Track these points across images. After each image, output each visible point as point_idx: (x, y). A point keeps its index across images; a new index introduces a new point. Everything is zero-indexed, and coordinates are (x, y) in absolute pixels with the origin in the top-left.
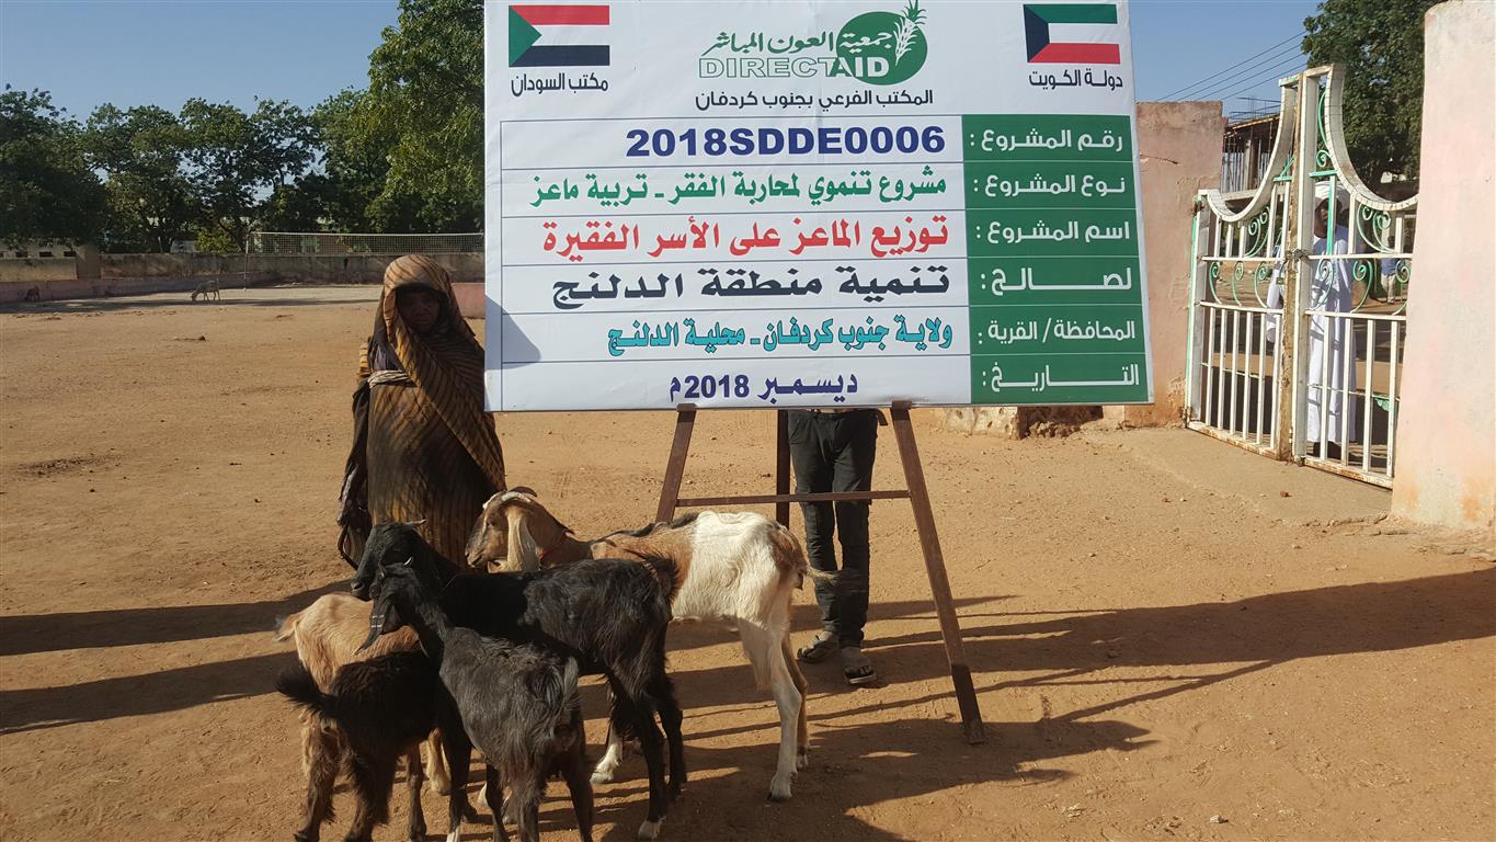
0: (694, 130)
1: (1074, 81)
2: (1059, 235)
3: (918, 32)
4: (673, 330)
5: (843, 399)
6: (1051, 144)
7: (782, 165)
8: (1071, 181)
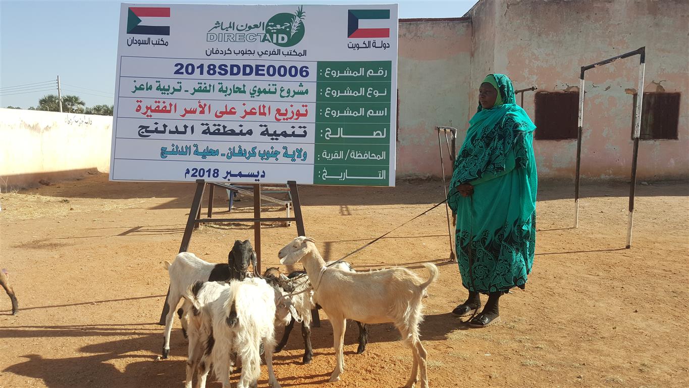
0: (203, 64)
1: (367, 46)
2: (355, 114)
3: (301, 23)
4: (188, 148)
5: (258, 180)
6: (355, 74)
7: (239, 80)
8: (362, 90)
